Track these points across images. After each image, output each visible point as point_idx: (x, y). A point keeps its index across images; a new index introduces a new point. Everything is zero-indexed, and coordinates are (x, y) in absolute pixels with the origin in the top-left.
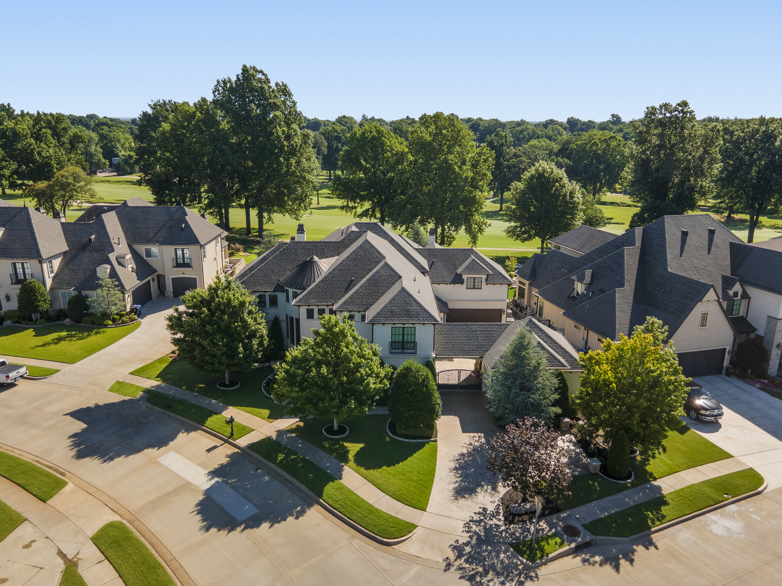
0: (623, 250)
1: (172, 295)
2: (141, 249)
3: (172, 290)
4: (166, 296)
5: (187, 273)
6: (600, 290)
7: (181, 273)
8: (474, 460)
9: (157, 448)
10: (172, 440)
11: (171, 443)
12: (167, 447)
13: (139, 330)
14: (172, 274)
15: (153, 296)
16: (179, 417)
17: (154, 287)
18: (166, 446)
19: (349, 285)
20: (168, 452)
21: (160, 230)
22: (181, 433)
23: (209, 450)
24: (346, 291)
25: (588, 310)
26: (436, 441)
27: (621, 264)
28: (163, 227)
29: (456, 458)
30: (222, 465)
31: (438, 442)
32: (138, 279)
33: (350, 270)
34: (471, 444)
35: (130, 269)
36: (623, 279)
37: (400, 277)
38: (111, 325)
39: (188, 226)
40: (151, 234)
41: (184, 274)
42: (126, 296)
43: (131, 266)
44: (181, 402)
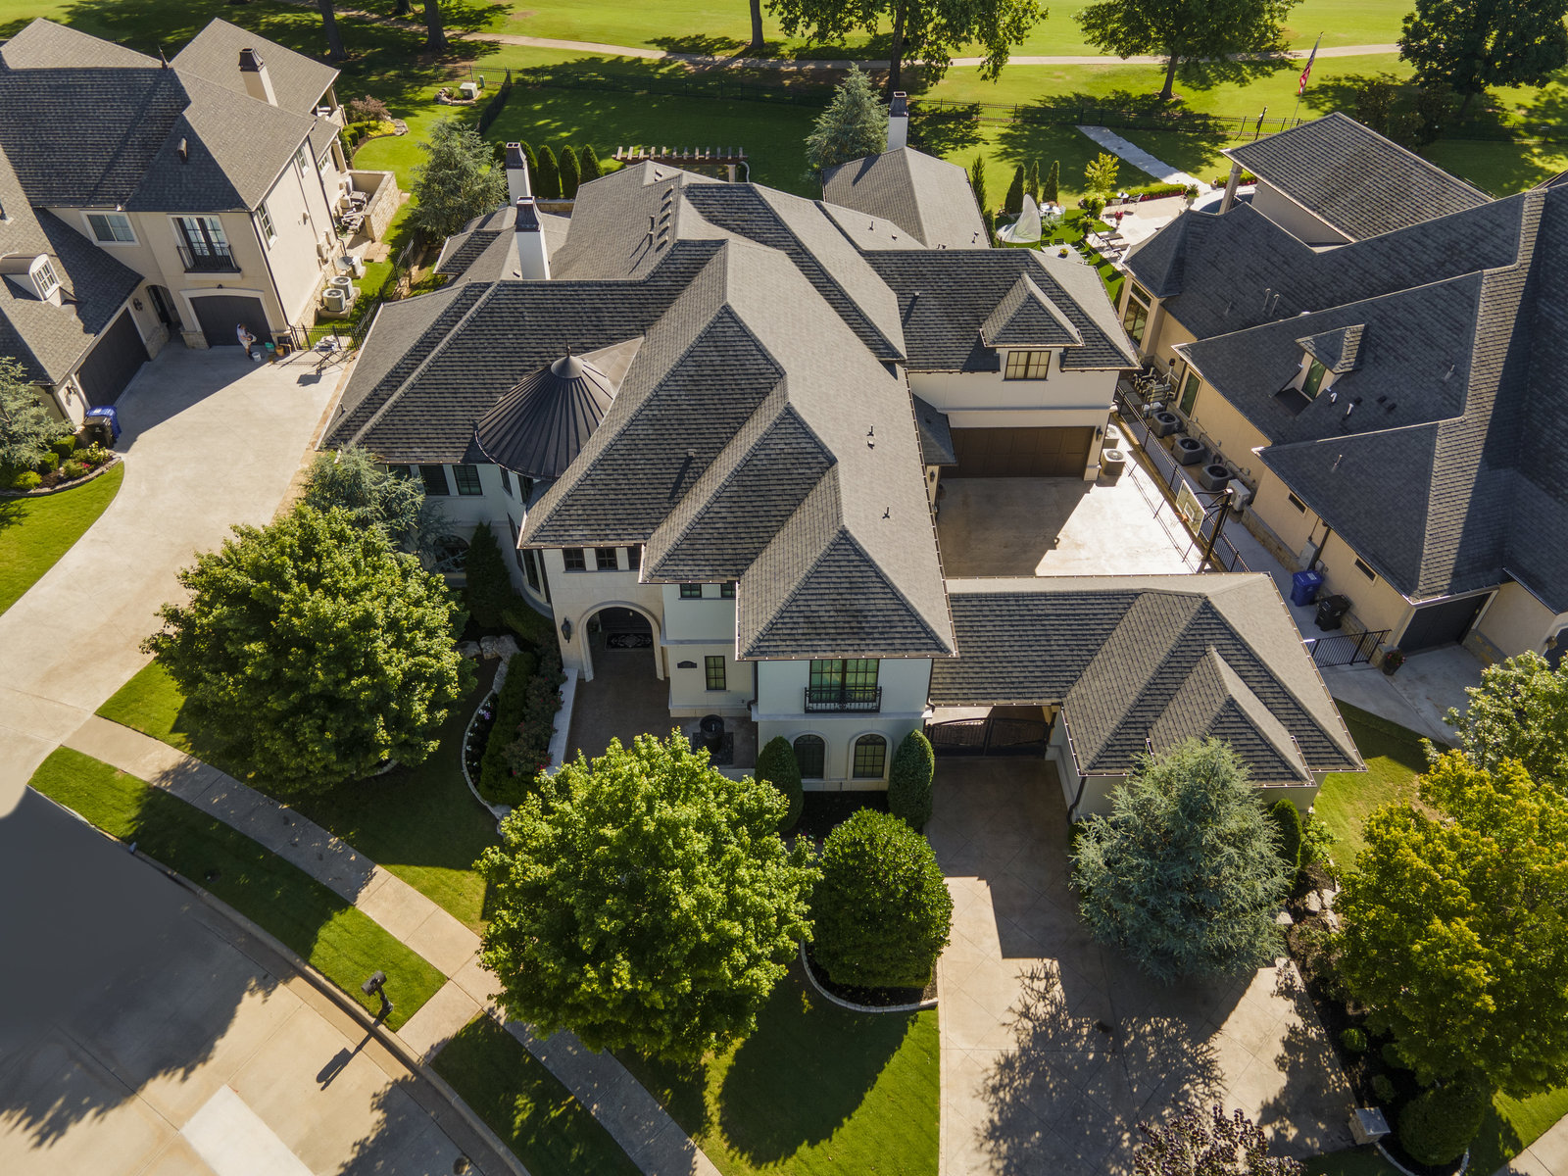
0: (1478, 281)
1: (202, 341)
2: (79, 218)
3: (199, 328)
4: (188, 343)
5: (230, 286)
6: (1382, 400)
7: (208, 285)
8: (1038, 1087)
9: (180, 1073)
10: (222, 1030)
11: (219, 1043)
12: (211, 1064)
13: (118, 503)
14: (189, 288)
15: (150, 348)
16: (239, 919)
17: (146, 323)
18: (204, 1060)
19: (681, 477)
20: (210, 1091)
21: (117, 155)
22: (246, 995)
23: (326, 1076)
24: (671, 497)
25: (1340, 465)
26: (933, 1007)
27: (1462, 329)
28: (124, 143)
29: (990, 1082)
30: (362, 1144)
31: (940, 1006)
32: (86, 331)
33: (681, 422)
34: (1025, 1014)
35: (55, 300)
36: (1463, 386)
37: (832, 461)
38: (38, 486)
39: (195, 143)
40: (96, 171)
41: (220, 287)
42: (62, 394)
43: (55, 286)
44: (246, 849)
